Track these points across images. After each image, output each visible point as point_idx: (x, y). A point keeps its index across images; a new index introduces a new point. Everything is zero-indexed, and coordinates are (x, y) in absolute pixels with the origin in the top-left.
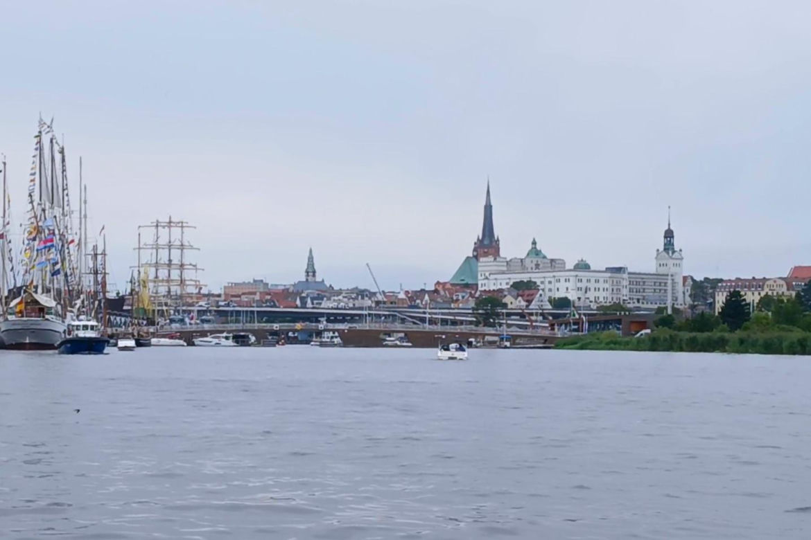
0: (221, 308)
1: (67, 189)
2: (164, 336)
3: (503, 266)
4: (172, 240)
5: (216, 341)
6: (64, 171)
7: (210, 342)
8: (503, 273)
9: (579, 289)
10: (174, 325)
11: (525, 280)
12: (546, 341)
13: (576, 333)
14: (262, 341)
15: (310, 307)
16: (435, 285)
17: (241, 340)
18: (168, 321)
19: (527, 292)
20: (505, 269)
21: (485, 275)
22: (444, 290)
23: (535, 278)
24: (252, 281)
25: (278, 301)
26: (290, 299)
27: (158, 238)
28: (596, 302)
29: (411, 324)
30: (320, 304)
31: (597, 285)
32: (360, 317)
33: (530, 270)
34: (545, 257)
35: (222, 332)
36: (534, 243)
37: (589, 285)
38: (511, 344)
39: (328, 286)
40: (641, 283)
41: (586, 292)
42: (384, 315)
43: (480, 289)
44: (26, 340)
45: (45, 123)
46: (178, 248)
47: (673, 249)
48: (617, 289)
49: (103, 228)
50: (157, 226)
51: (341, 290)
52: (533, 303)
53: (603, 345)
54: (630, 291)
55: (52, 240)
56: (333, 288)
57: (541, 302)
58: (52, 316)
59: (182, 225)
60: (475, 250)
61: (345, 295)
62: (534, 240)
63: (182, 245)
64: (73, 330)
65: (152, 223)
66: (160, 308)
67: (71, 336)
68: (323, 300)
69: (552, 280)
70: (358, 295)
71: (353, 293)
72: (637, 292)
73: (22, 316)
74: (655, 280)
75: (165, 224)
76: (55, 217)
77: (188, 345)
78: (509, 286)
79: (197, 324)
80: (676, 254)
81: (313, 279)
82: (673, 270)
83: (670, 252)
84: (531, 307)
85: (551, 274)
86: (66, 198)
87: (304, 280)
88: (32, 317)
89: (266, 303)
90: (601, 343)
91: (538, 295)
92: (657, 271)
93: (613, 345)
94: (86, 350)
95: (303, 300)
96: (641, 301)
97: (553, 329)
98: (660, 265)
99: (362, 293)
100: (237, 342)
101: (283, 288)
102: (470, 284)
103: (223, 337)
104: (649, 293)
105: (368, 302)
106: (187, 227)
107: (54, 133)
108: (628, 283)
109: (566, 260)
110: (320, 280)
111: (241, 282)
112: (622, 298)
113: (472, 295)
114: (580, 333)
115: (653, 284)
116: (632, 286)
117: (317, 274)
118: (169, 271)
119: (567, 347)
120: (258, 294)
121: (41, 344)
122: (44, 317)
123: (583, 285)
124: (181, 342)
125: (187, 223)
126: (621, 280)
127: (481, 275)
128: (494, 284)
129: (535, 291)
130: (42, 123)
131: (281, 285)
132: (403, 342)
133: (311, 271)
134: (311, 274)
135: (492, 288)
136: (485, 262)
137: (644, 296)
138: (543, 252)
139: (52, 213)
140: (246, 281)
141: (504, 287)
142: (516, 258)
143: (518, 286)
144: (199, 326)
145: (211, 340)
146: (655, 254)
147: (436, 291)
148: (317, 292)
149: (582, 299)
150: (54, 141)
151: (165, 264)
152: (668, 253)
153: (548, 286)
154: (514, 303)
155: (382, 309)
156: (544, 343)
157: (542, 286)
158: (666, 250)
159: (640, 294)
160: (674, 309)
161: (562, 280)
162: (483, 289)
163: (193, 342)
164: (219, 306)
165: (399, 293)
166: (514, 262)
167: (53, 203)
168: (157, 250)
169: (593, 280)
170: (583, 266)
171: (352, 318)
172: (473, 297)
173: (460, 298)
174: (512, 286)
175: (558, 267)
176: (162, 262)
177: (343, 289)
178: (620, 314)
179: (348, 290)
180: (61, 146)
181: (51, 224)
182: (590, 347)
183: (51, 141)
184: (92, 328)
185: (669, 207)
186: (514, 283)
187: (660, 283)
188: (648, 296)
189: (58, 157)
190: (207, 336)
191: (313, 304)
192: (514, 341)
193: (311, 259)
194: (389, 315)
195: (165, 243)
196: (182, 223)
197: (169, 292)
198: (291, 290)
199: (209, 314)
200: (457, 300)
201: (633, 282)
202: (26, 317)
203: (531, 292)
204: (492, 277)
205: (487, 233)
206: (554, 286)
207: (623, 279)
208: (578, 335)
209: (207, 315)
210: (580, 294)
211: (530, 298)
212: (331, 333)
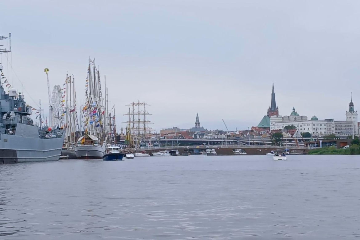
0: (161, 140)
1: (101, 89)
2: (140, 152)
3: (281, 119)
4: (140, 111)
5: (163, 154)
6: (99, 81)
7: (160, 154)
8: (281, 122)
9: (314, 129)
10: (142, 148)
11: (290, 125)
12: (304, 151)
13: (317, 148)
14: (182, 154)
15: (199, 139)
16: (252, 128)
17: (173, 153)
18: (139, 146)
19: (292, 130)
20: (282, 120)
21: (273, 123)
22: (256, 130)
23: (295, 124)
24: (172, 128)
25: (185, 136)
26: (190, 135)
27: (134, 110)
28: (321, 134)
29: (243, 145)
30: (203, 137)
31: (321, 127)
32: (221, 143)
33: (292, 121)
34: (298, 115)
35: (165, 150)
36: (294, 109)
37: (318, 127)
38: (289, 153)
39: (205, 129)
40: (340, 126)
41: (316, 130)
42: (231, 141)
43: (271, 129)
44: (86, 155)
45: (91, 61)
46: (143, 114)
47: (353, 111)
48: (330, 129)
49: (114, 106)
50: (133, 105)
51: (210, 131)
52: (294, 135)
53: (330, 153)
54: (335, 129)
55: (95, 112)
56: (207, 130)
57: (297, 135)
58: (97, 144)
59: (144, 104)
60: (268, 113)
61: (213, 133)
62: (294, 108)
63: (144, 113)
64: (109, 150)
65: (131, 103)
66: (135, 140)
67: (108, 153)
68: (204, 135)
69: (302, 125)
70: (219, 133)
71: (217, 132)
72: (338, 129)
73: (84, 145)
74: (346, 124)
75: (137, 104)
76: (96, 101)
77: (151, 156)
78: (283, 128)
79: (152, 147)
80: (355, 113)
81: (199, 126)
82: (353, 120)
83: (352, 112)
84: (293, 137)
85: (302, 123)
86: (100, 93)
87: (195, 127)
88: (88, 145)
89: (180, 137)
90: (329, 151)
91: (296, 132)
92: (346, 120)
93: (334, 152)
94: (114, 159)
95: (195, 136)
96: (340, 133)
97: (307, 146)
98: (348, 118)
99: (221, 132)
100: (171, 154)
101: (185, 130)
102: (266, 127)
103: (165, 152)
104: (343, 130)
105: (223, 136)
106: (147, 105)
107: (95, 65)
108: (334, 126)
109: (307, 116)
110: (202, 127)
111: (168, 128)
112: (332, 132)
113: (268, 132)
114: (319, 148)
115: (345, 126)
116: (336, 127)
117: (200, 124)
118: (139, 124)
119: (314, 153)
120: (175, 133)
121: (93, 156)
122: (93, 145)
123: (315, 127)
124: (147, 155)
125: (146, 103)
126: (331, 124)
127: (271, 123)
128: (277, 127)
129: (295, 130)
130: (90, 61)
131: (185, 129)
132: (242, 153)
133: (198, 123)
134: (198, 124)
135: (276, 129)
136: (273, 118)
137: (341, 131)
138: (297, 113)
139: (95, 100)
140: (170, 128)
141: (282, 128)
142: (286, 116)
143: (287, 128)
144: (153, 148)
145: (160, 153)
146: (345, 113)
147: (252, 131)
148: (201, 132)
149: (315, 133)
150: (95, 69)
151: (137, 121)
152: (351, 113)
153: (300, 128)
154: (286, 135)
155: (230, 139)
156: (304, 152)
157: (298, 128)
158: (350, 111)
159: (340, 130)
160: (355, 137)
161: (306, 125)
162: (272, 129)
163: (153, 155)
164: (160, 139)
165: (236, 132)
166: (286, 118)
167: (95, 95)
168: (133, 115)
169: (319, 125)
170: (315, 119)
171: (217, 143)
172: (268, 133)
173: (263, 133)
174: (285, 128)
175: (304, 120)
176: (136, 120)
177: (211, 130)
178: (336, 139)
179: (214, 131)
180: (98, 71)
181: (95, 104)
182: (324, 153)
183: (94, 69)
184: (117, 149)
185: (351, 93)
186: (286, 126)
187: (348, 125)
188: (343, 131)
189: (97, 75)
190: (158, 152)
191: (199, 137)
192: (291, 151)
193: (197, 118)
194: (233, 141)
195: (136, 112)
196: (144, 103)
197: (139, 133)
198: (190, 131)
199: (157, 142)
200: (262, 134)
201: (336, 125)
202: (86, 145)
203: (293, 130)
204: (276, 124)
205: (273, 106)
206: (303, 127)
207: (332, 124)
208: (318, 148)
209: (156, 143)
210: (314, 131)
211: (293, 133)
212: (210, 149)
